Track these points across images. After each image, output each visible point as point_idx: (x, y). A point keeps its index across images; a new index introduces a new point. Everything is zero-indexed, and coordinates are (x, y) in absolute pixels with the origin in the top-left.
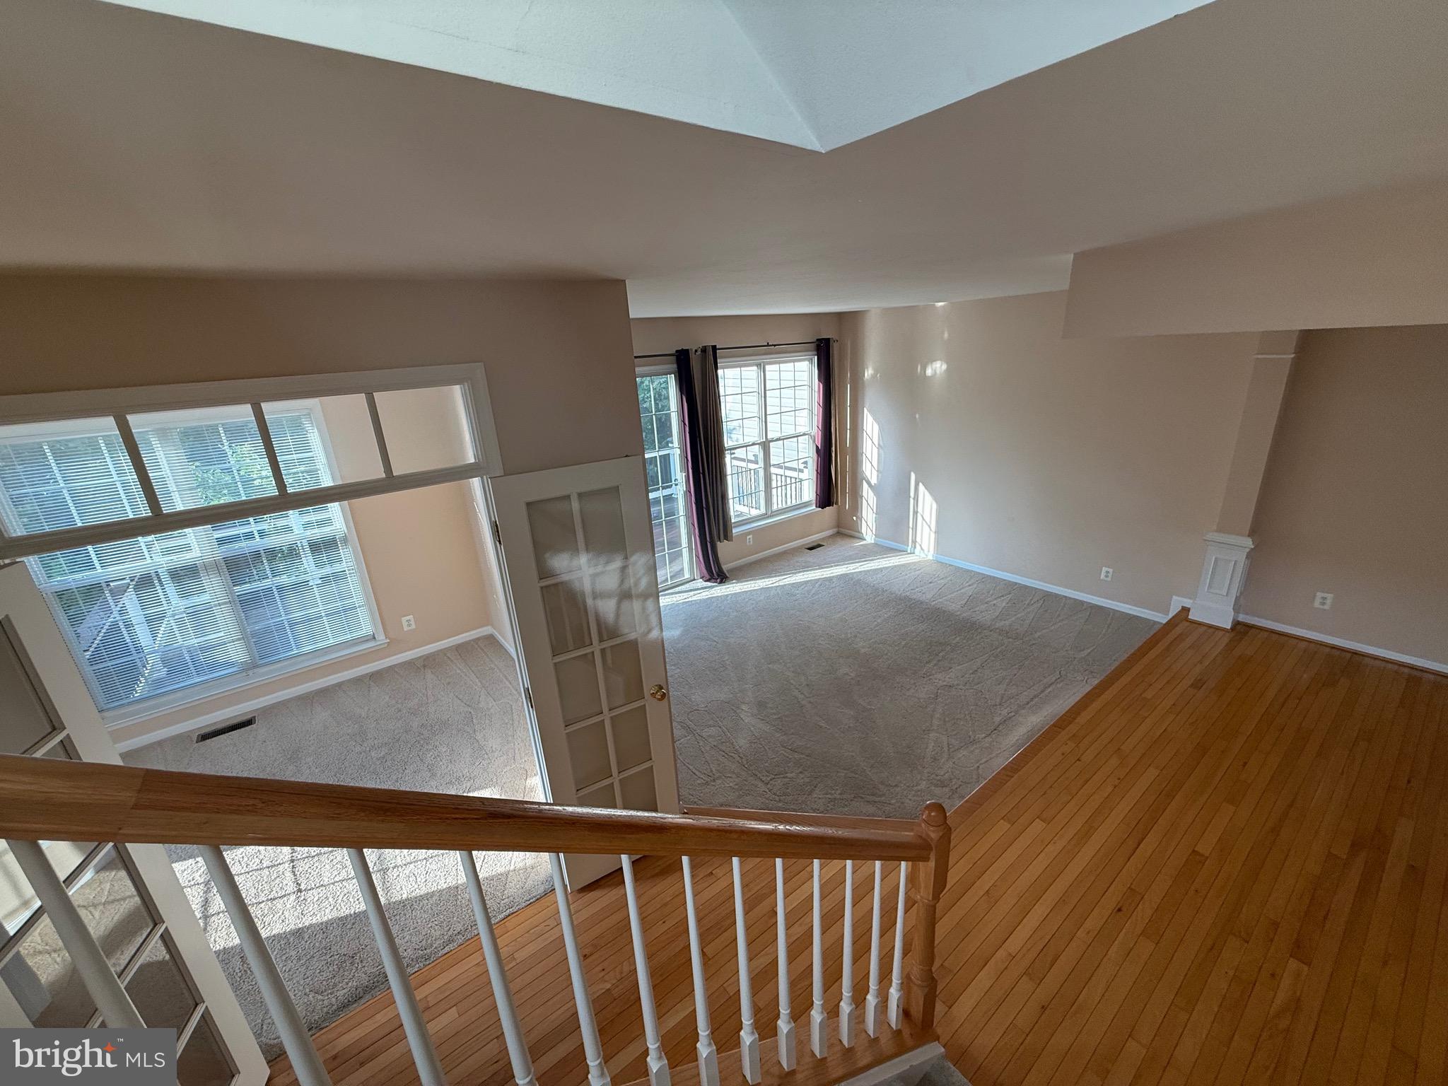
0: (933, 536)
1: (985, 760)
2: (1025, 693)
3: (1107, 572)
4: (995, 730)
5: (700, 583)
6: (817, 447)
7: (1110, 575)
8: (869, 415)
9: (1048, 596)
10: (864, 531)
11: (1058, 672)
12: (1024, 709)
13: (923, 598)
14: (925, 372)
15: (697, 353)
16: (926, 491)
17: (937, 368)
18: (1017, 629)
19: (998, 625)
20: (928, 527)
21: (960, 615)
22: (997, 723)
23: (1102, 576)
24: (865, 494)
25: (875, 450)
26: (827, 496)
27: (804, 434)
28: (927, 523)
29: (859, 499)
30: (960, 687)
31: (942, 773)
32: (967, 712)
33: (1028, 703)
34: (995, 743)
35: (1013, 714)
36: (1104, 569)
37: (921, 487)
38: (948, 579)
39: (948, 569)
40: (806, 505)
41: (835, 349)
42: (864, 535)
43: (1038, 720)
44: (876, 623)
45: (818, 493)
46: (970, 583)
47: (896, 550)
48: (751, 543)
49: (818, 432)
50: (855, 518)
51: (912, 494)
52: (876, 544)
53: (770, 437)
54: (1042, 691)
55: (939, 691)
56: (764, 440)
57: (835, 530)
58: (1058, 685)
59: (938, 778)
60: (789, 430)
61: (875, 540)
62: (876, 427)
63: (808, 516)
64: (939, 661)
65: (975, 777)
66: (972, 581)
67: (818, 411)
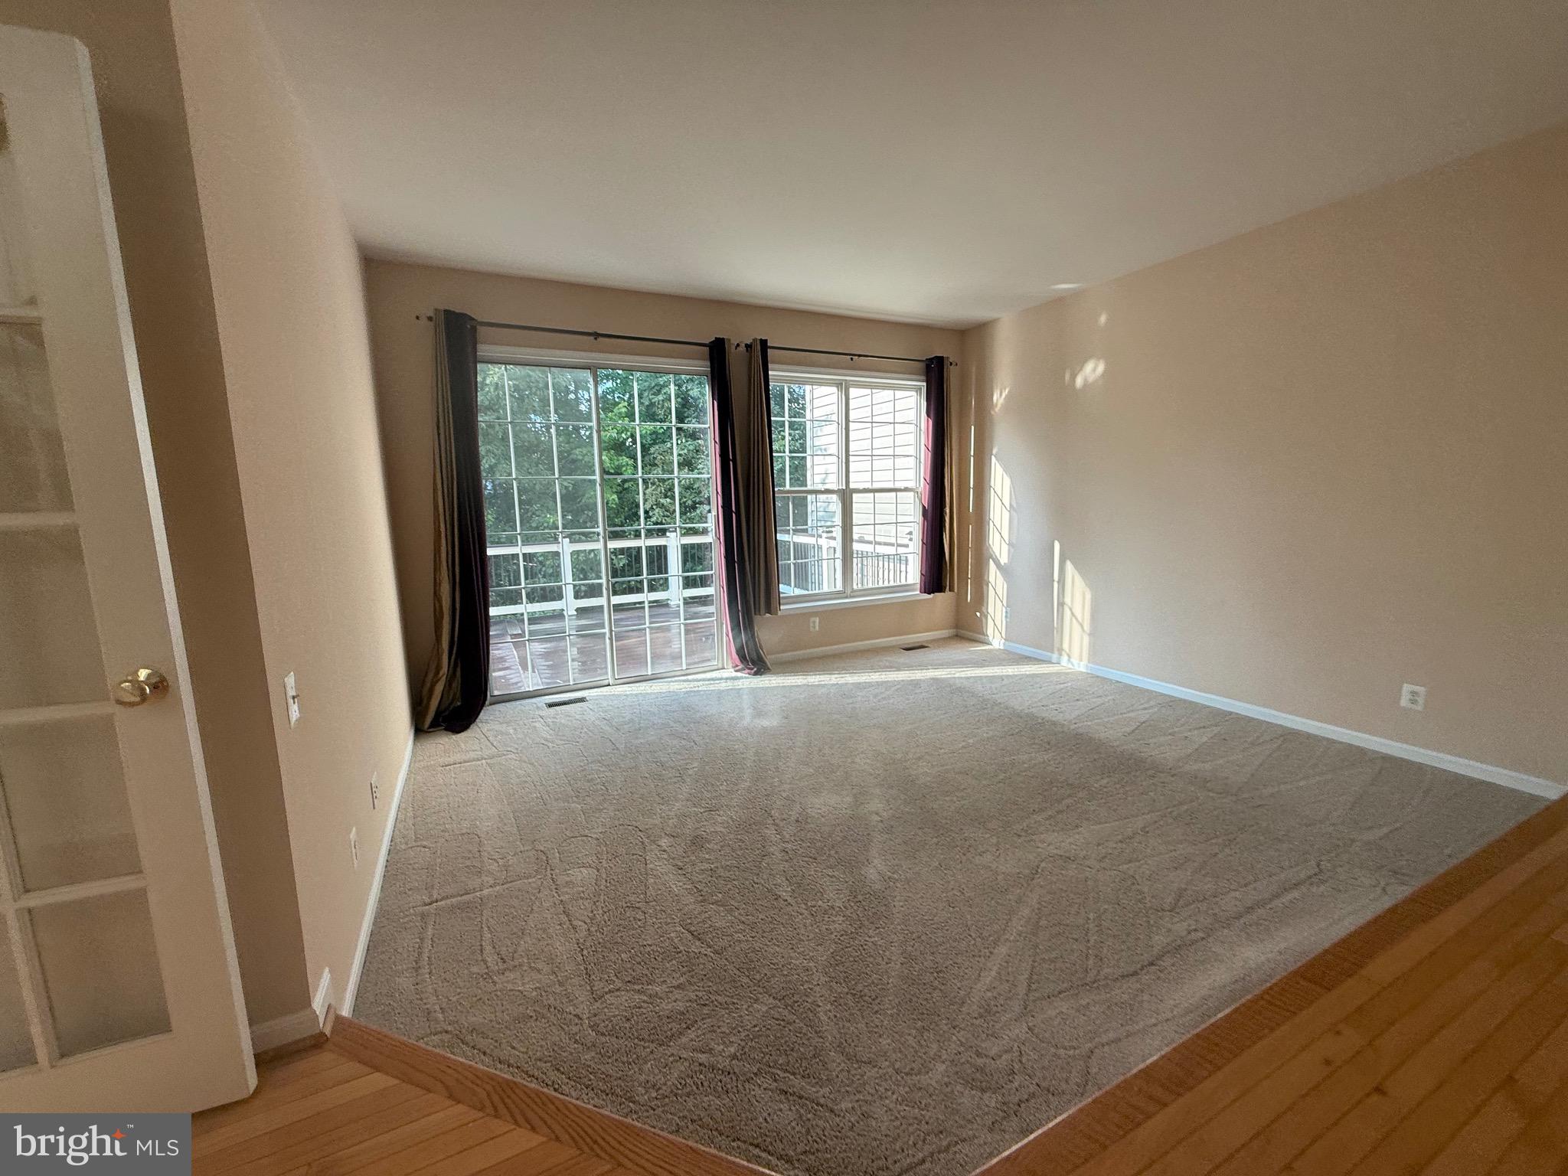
0: (1086, 640)
1: (1112, 1035)
2: (1233, 894)
3: (1414, 693)
4: (1152, 964)
5: (730, 672)
6: (924, 507)
7: (1421, 700)
8: (998, 465)
9: (1290, 736)
10: (990, 632)
11: (1313, 863)
12: (1229, 926)
13: (1060, 718)
14: (1074, 381)
15: (739, 349)
16: (1076, 572)
17: (1092, 371)
18: (1227, 778)
19: (1187, 768)
20: (1079, 627)
21: (1118, 746)
22: (1156, 951)
23: (1404, 702)
24: (992, 579)
25: (1006, 515)
26: (936, 577)
27: (906, 490)
28: (1076, 619)
29: (985, 587)
30: (1087, 863)
31: (993, 1052)
32: (1091, 916)
33: (1239, 916)
34: (1146, 997)
35: (1201, 934)
36: (1407, 688)
37: (1069, 566)
38: (1110, 698)
39: (1113, 686)
40: (906, 587)
41: (953, 375)
42: (991, 638)
43: (1263, 958)
44: (964, 744)
45: (924, 573)
46: (1146, 706)
47: (1036, 659)
48: (817, 628)
49: (925, 486)
50: (978, 614)
51: (1056, 577)
52: (1005, 651)
53: (852, 486)
54: (1277, 896)
55: (1043, 865)
56: (844, 488)
57: (952, 632)
58: (1314, 889)
59: (980, 1061)
60: (883, 480)
61: (1004, 644)
62: (1007, 481)
63: (908, 606)
64: (1059, 812)
65: (1075, 1078)
66: (1152, 703)
67: (925, 457)
